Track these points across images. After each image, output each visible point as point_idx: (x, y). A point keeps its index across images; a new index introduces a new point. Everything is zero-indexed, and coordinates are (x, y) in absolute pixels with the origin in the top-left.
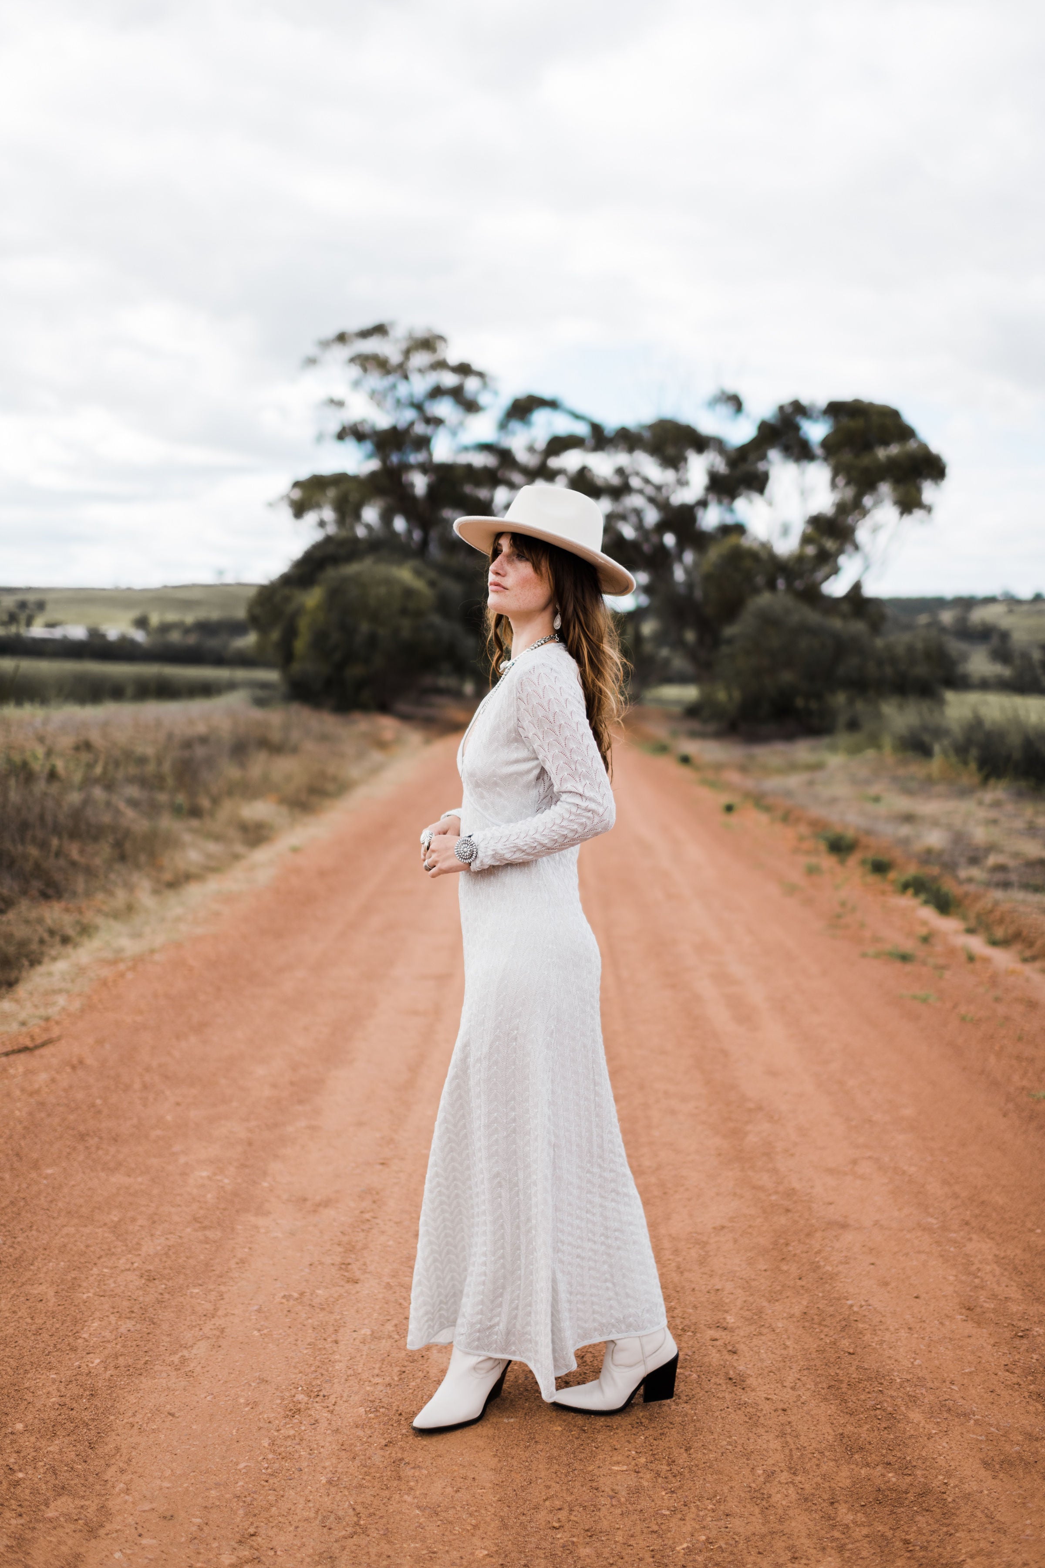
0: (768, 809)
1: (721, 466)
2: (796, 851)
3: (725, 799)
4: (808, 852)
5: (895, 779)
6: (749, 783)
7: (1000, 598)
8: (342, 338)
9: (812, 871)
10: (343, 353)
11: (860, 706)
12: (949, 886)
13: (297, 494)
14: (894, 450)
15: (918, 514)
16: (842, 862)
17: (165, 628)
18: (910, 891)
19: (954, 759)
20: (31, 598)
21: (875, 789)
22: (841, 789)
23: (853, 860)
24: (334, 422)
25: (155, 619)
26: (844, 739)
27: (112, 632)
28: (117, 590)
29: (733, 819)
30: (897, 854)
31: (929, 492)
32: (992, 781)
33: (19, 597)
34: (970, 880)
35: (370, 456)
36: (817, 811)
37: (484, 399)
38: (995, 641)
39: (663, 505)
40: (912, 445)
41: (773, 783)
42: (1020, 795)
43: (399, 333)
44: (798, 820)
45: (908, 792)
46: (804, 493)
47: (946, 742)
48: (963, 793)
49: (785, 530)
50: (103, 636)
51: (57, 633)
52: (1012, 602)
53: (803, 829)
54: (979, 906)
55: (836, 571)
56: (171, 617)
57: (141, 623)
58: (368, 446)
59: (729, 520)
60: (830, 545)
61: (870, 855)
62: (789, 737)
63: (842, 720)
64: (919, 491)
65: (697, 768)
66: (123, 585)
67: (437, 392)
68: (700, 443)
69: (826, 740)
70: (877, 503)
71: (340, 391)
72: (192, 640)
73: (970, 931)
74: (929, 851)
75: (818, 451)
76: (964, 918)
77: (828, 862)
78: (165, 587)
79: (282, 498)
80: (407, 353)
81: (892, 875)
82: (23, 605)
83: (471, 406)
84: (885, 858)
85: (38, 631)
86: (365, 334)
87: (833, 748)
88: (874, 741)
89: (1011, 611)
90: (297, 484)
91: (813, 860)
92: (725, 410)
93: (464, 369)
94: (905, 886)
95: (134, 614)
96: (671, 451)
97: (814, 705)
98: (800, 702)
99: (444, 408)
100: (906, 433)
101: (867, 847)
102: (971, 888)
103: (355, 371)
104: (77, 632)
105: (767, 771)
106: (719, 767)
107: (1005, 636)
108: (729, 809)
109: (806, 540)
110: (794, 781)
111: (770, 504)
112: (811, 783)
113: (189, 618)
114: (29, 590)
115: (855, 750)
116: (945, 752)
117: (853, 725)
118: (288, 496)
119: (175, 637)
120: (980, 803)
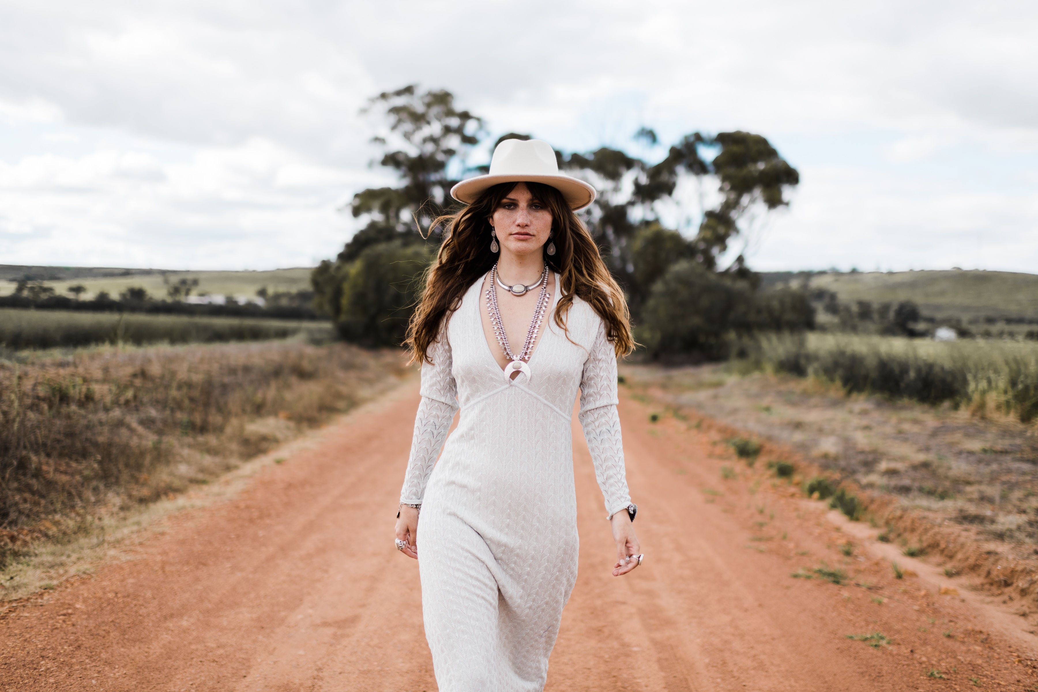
0: (684, 418)
1: (644, 180)
2: (711, 455)
3: (651, 410)
4: (721, 457)
5: (780, 394)
6: (669, 398)
7: (829, 272)
8: (384, 96)
9: (727, 476)
10: (384, 106)
11: (746, 341)
12: (853, 492)
13: (357, 202)
14: (761, 166)
15: (780, 208)
16: (750, 465)
17: (277, 296)
18: (816, 495)
19: (824, 378)
20: (190, 277)
21: (766, 401)
22: (738, 402)
23: (760, 462)
24: (379, 153)
25: (271, 291)
26: (735, 364)
27: (242, 299)
28: (246, 272)
29: (657, 427)
30: (797, 459)
31: (787, 192)
32: (854, 395)
33: (181, 277)
34: (871, 485)
35: (404, 176)
36: (725, 421)
37: (480, 136)
38: (827, 300)
39: (604, 205)
40: (774, 162)
41: (687, 397)
42: (879, 405)
43: (421, 91)
44: (710, 427)
45: (793, 404)
46: (702, 196)
47: (816, 365)
48: (835, 404)
49: (689, 222)
50: (236, 302)
51: (204, 301)
52: (837, 274)
53: (714, 436)
54: (887, 513)
55: (724, 248)
56: (282, 289)
57: (262, 293)
58: (404, 168)
59: (650, 217)
60: (721, 230)
61: (773, 458)
62: (697, 363)
63: (734, 350)
64: (780, 193)
65: (630, 387)
66: (251, 269)
67: (448, 130)
68: (629, 163)
69: (723, 366)
70: (753, 201)
71: (383, 131)
72: (296, 304)
73: (884, 539)
74: (826, 456)
75: (711, 168)
76: (875, 525)
77: (739, 466)
78: (278, 269)
79: (347, 205)
80: (429, 105)
81: (797, 478)
82: (184, 282)
83: (470, 141)
84: (789, 462)
85: (193, 299)
86: (399, 93)
87: (729, 371)
88: (758, 365)
89: (836, 280)
90: (357, 196)
91: (727, 464)
92: (645, 141)
93: (465, 116)
94: (812, 490)
95: (258, 287)
96: (610, 168)
97: (712, 341)
98: (702, 339)
99: (453, 142)
100: (771, 153)
101: (771, 452)
102: (876, 494)
103: (393, 119)
104: (219, 299)
105: (682, 388)
106: (646, 386)
107: (833, 296)
108: (654, 418)
109: (703, 227)
110: (703, 395)
111: (678, 203)
112: (715, 397)
113: (294, 290)
114: (188, 272)
115: (745, 372)
116: (816, 372)
117: (742, 354)
118: (351, 204)
119: (284, 302)
120: (851, 412)
